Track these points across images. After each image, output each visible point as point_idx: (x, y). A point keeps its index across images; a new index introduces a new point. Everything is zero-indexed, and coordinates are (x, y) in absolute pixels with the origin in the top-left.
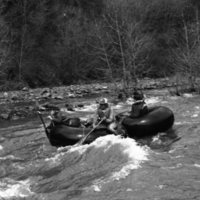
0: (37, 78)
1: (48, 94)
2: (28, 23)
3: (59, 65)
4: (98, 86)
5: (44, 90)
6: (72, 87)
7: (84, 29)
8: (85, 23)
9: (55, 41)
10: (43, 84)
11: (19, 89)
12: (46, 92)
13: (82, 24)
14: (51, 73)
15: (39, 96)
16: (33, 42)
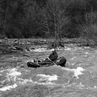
0: (12, 34)
1: (17, 42)
2: (9, 6)
3: (23, 28)
4: (41, 40)
5: (15, 39)
6: (29, 39)
7: (36, 12)
8: (37, 9)
9: (22, 16)
10: (14, 37)
11: (3, 38)
12: (16, 41)
13: (35, 9)
14: (19, 32)
15: (12, 42)
16: (11, 16)
